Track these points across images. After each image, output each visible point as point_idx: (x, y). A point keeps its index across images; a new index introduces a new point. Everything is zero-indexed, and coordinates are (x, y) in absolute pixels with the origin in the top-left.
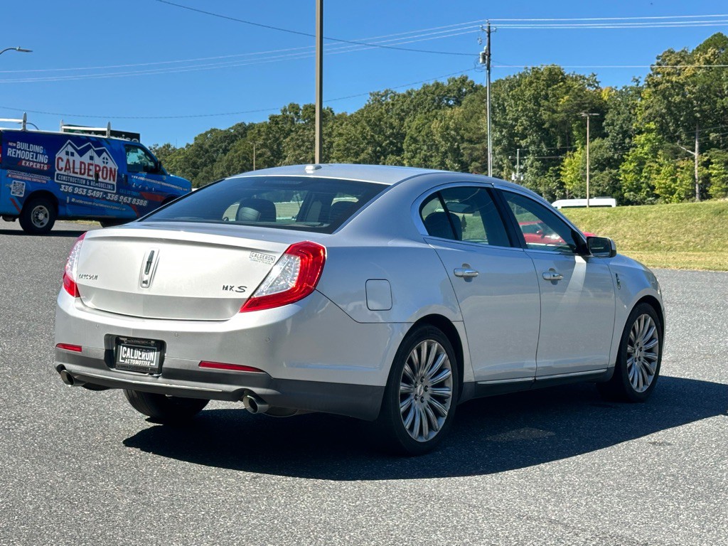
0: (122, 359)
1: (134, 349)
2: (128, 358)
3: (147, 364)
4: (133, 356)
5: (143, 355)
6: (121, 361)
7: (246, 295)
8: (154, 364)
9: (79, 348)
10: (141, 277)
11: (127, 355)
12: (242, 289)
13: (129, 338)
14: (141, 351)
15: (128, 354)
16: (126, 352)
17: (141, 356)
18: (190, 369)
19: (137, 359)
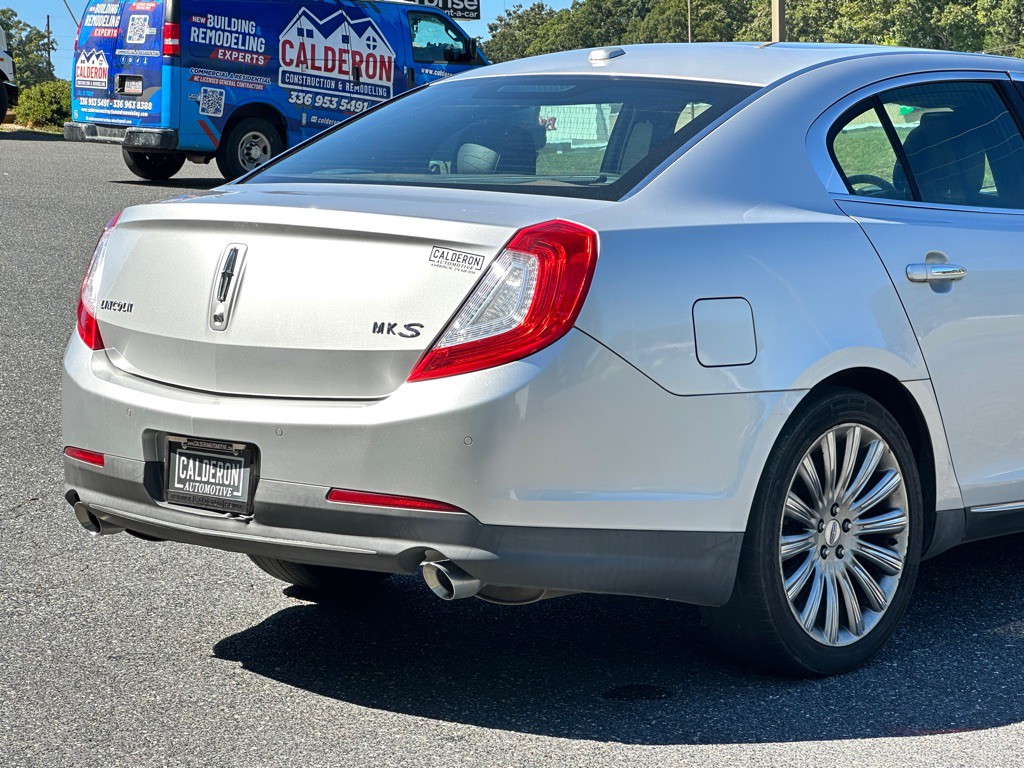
0: (181, 481)
1: (201, 462)
2: (190, 480)
3: (227, 493)
4: (200, 475)
5: (219, 474)
6: (177, 485)
7: (421, 344)
8: (239, 494)
9: (98, 458)
10: (212, 308)
11: (186, 473)
12: (413, 330)
13: (190, 439)
14: (215, 466)
15: (191, 473)
16: (186, 468)
17: (214, 476)
18: (310, 505)
19: (208, 483)
